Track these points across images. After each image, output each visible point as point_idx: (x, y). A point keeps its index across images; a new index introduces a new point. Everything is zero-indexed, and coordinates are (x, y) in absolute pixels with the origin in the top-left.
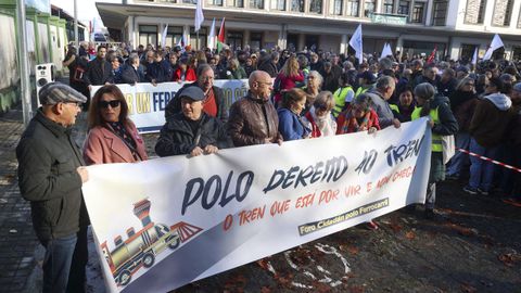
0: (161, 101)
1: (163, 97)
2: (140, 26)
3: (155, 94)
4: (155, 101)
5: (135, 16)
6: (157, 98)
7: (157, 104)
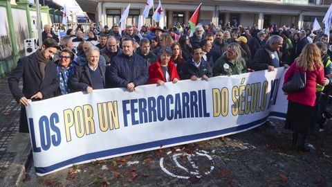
0: (134, 111)
1: (136, 106)
2: (107, 10)
3: (125, 102)
4: (126, 112)
5: (103, 2)
6: (128, 107)
7: (129, 116)
